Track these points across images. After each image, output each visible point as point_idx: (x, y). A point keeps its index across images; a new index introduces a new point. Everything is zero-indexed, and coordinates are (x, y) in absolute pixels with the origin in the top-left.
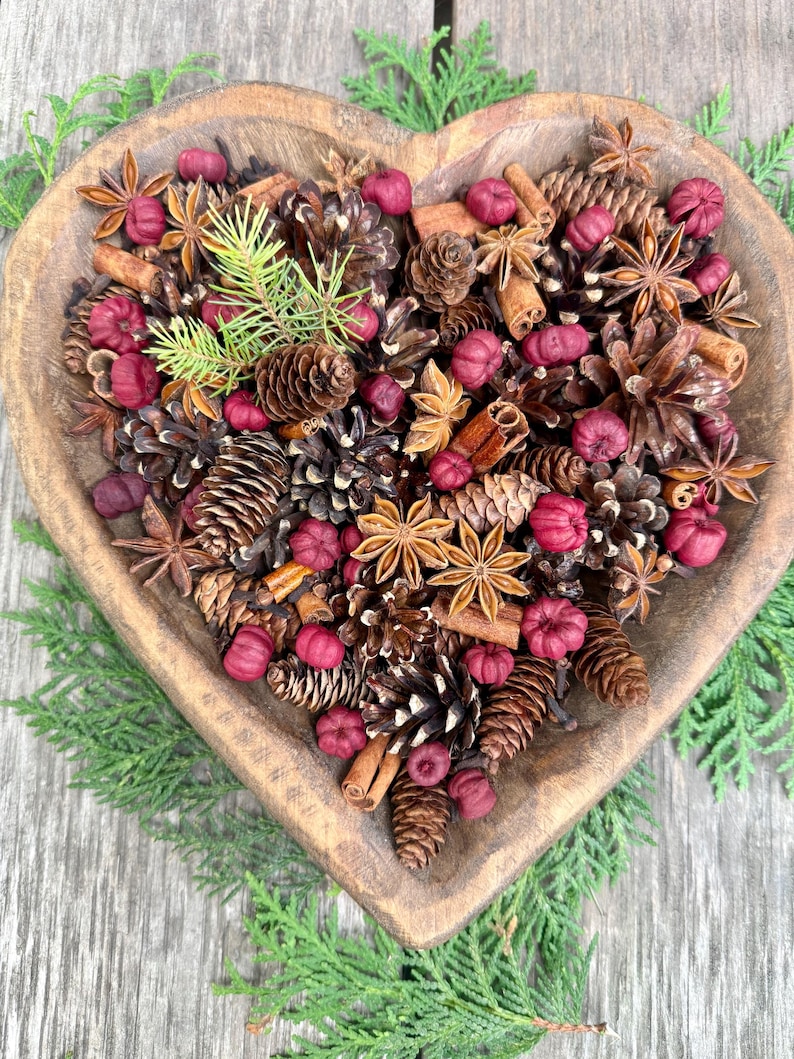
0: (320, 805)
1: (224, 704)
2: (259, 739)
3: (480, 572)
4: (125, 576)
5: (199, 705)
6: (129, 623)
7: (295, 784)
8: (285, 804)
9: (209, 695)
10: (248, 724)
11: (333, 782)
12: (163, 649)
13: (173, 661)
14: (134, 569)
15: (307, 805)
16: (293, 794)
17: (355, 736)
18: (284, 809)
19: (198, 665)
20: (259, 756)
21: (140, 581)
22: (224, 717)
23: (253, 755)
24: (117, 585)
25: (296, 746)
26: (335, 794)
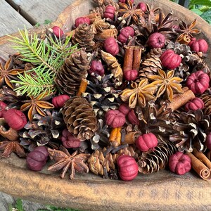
0: (201, 189)
1: (136, 190)
2: (159, 189)
3: (168, 82)
4: (61, 181)
5: (128, 199)
6: (76, 196)
7: (186, 192)
8: (191, 202)
9: (128, 192)
10: (151, 188)
11: (196, 179)
12: (98, 192)
13: (105, 193)
14: (63, 176)
15: (198, 194)
16: (190, 196)
17: (186, 157)
18: (193, 204)
19: (114, 186)
20: (166, 195)
21: (68, 178)
22: (141, 194)
23: (163, 197)
24: (61, 186)
25: (172, 180)
26: (201, 182)
